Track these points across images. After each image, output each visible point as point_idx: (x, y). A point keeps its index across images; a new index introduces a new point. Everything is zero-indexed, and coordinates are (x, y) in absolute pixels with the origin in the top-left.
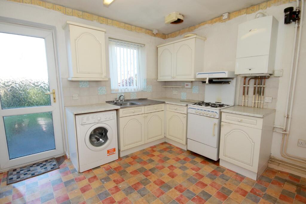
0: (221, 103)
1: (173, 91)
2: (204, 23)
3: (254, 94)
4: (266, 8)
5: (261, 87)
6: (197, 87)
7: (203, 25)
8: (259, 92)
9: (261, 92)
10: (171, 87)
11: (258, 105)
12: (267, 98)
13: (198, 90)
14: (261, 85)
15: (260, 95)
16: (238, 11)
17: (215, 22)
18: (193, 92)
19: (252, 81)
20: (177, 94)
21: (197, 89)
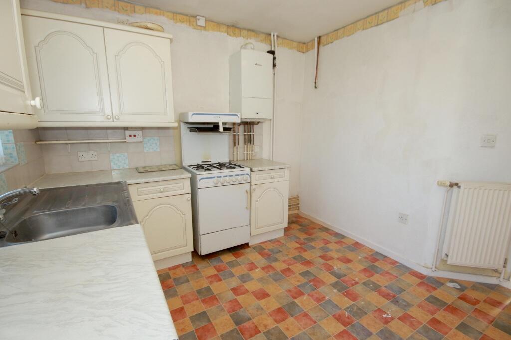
0: (210, 162)
1: (80, 154)
2: (158, 11)
3: (245, 143)
4: (247, 39)
5: (250, 135)
6: (156, 138)
7: (156, 14)
8: (249, 140)
9: (251, 140)
10: (67, 144)
11: (247, 157)
12: (256, 148)
13: (158, 144)
14: (250, 132)
15: (250, 144)
16: (215, 23)
17: (180, 21)
18: (145, 151)
19: (241, 128)
20: (96, 158)
21: (156, 144)
